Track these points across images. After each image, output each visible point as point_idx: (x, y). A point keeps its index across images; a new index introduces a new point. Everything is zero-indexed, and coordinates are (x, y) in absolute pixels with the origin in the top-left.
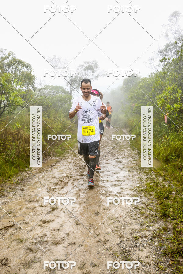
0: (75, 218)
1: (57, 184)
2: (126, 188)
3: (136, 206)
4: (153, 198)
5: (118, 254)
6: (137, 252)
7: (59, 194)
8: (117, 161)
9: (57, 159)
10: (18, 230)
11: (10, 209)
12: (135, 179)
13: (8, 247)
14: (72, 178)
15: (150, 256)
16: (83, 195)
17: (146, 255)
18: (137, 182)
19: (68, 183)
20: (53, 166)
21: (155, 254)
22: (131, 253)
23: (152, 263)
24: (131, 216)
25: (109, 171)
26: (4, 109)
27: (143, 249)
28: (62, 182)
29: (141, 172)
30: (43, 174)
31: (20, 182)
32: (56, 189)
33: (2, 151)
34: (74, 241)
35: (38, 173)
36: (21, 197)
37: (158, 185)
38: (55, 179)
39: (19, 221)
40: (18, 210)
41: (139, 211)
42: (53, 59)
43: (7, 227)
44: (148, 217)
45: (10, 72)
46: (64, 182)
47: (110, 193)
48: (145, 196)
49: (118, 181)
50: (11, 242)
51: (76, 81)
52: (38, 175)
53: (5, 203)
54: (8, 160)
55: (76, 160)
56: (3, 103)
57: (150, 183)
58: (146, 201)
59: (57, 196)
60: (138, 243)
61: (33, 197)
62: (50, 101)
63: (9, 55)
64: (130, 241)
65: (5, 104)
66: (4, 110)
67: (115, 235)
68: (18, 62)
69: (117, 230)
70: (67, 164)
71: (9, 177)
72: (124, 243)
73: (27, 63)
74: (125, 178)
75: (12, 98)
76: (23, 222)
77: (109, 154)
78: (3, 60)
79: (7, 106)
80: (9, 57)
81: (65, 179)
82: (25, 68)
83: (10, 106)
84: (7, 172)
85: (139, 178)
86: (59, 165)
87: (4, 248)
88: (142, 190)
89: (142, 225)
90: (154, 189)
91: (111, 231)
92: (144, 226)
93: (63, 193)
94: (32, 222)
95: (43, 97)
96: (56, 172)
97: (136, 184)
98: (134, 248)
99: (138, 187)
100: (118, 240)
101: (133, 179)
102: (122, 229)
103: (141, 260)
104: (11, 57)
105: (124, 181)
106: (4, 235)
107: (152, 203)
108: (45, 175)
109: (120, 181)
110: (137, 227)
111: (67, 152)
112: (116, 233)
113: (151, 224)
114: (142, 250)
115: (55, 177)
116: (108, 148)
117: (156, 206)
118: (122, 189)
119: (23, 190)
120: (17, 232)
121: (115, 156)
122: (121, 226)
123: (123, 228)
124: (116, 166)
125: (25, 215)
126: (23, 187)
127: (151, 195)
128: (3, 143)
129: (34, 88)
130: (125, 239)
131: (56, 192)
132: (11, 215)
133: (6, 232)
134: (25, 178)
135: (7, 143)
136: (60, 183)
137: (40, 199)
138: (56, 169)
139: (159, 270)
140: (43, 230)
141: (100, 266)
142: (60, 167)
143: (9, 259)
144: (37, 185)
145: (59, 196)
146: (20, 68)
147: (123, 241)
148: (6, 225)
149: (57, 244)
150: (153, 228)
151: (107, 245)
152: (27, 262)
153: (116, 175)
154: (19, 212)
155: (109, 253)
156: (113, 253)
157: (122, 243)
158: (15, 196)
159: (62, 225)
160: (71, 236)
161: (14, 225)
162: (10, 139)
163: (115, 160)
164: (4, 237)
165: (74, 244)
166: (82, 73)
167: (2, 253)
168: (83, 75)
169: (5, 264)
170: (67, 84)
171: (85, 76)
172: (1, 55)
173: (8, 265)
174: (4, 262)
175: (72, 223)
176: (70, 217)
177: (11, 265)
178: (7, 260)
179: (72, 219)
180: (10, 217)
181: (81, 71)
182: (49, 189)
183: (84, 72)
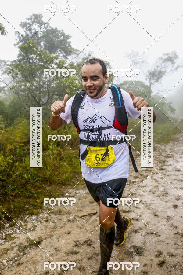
0: (153, 210)
1: (136, 177)
9: (137, 153)
13: (92, 232)
14: (151, 172)
16: (162, 188)
19: (147, 176)
28: (141, 175)
32: (135, 182)
34: (152, 231)
42: (131, 54)
43: (91, 214)
46: (143, 175)
50: (94, 227)
51: (155, 75)
55: (156, 154)
59: (136, 188)
63: (90, 55)
73: (106, 62)
81: (144, 173)
86: (139, 160)
93: (142, 186)
106: (88, 221)
131: (135, 184)
133: (90, 218)
136: (140, 176)
141: (177, 256)
143: (93, 241)
145: (138, 188)
148: (90, 212)
149: (136, 232)
159: (140, 216)
160: (150, 226)
161: (97, 212)
164: (88, 222)
165: (152, 233)
166: (161, 65)
167: (87, 236)
168: (162, 68)
169: (90, 245)
170: (146, 78)
171: (164, 68)
172: (82, 56)
173: (93, 246)
174: (88, 243)
175: (150, 214)
176: (149, 209)
177: (95, 246)
178: (91, 242)
179: (150, 210)
180: (93, 205)
181: (160, 63)
182: (129, 182)
183: (163, 64)
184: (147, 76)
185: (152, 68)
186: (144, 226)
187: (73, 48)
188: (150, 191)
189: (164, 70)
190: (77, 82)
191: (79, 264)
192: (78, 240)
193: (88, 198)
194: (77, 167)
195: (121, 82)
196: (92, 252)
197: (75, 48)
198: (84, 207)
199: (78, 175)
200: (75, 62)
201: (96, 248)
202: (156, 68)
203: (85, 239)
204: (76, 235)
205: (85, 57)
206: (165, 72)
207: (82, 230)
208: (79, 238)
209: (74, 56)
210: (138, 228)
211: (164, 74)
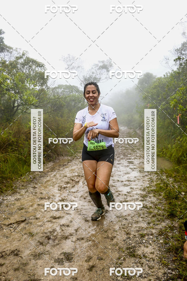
0: (84, 215)
1: (68, 183)
2: (136, 188)
3: (144, 206)
4: (162, 198)
5: (124, 250)
6: (143, 248)
7: (69, 192)
8: (129, 162)
9: (69, 158)
10: (29, 224)
11: (22, 205)
12: (146, 179)
13: (20, 240)
15: (155, 252)
17: (151, 251)
18: (148, 183)
19: (79, 182)
20: (65, 165)
21: (159, 251)
22: (137, 249)
23: (156, 259)
24: (139, 215)
25: (120, 172)
26: (18, 108)
27: (149, 246)
28: (73, 180)
29: (152, 173)
30: (55, 173)
31: (33, 180)
33: (15, 149)
34: (82, 236)
35: (50, 172)
36: (32, 194)
37: (168, 186)
38: (66, 178)
39: (30, 217)
40: (30, 206)
41: (147, 210)
42: (67, 58)
43: (19, 221)
44: (155, 216)
45: (24, 71)
46: (75, 181)
47: (120, 193)
48: (154, 196)
49: (129, 181)
52: (50, 173)
53: (18, 200)
54: (21, 158)
56: (16, 102)
57: (160, 184)
58: (154, 201)
59: (67, 194)
60: (144, 240)
61: (44, 194)
62: (63, 101)
63: (23, 55)
64: (136, 237)
65: (19, 103)
66: (17, 110)
67: (123, 232)
68: (32, 62)
69: (124, 227)
70: (78, 163)
71: (21, 175)
72: (131, 240)
73: (41, 63)
74: (136, 178)
75: (26, 97)
76: (34, 217)
77: (121, 155)
78: (18, 60)
79: (21, 105)
80: (23, 57)
81: (76, 179)
82: (38, 67)
83: (24, 105)
84: (19, 170)
85: (149, 178)
86: (70, 165)
87: (16, 240)
88: (152, 190)
89: (149, 223)
90: (163, 190)
91: (119, 228)
92: (151, 225)
94: (43, 217)
95: (57, 97)
96: (67, 171)
97: (147, 184)
98: (140, 245)
99: (148, 187)
100: (125, 237)
101: (144, 179)
102: (129, 227)
103: (145, 255)
104: (25, 56)
105: (135, 181)
106: (16, 229)
107: (160, 203)
108: (56, 174)
109: (131, 181)
110: (144, 225)
111: (79, 152)
112: (123, 230)
113: (158, 223)
114: (147, 247)
115: (66, 176)
116: (120, 148)
117: (164, 206)
118: (132, 189)
119: (35, 188)
120: (28, 227)
121: (127, 157)
122: (129, 224)
123: (130, 225)
124: (128, 166)
125: (36, 211)
126: (35, 185)
127: (160, 195)
128: (16, 142)
129: (47, 87)
130: (132, 236)
131: (66, 190)
132: (23, 211)
133: (18, 226)
134: (37, 176)
135: (20, 142)
136: (71, 181)
137: (51, 197)
138: (67, 169)
139: (162, 265)
140: (53, 225)
141: (106, 259)
142: (72, 167)
143: (20, 250)
144: (49, 183)
145: (70, 194)
146: (34, 67)
147: (130, 238)
148: (18, 220)
149: (66, 238)
150: (160, 227)
151: (114, 241)
152: (37, 254)
153: (127, 175)
154: (31, 208)
155: (116, 248)
156: (120, 248)
157: (128, 240)
158: (27, 193)
159: (71, 222)
160: (80, 231)
161: (26, 220)
162: (23, 138)
163: (127, 161)
164: (16, 230)
165: (83, 239)
166: (97, 72)
167: (14, 245)
168: (97, 74)
169: (17, 255)
170: (81, 83)
171: (99, 75)
172: (15, 54)
173: (20, 255)
174: (16, 253)
175: (81, 220)
176: (80, 214)
177: (22, 256)
178: (19, 251)
179: (81, 216)
180: (21, 212)
181: (96, 70)
182: (60, 187)
183: (99, 71)
184: (82, 81)
185: (87, 74)
186: (75, 232)
187: (6, 45)
188: (81, 197)
189: (99, 77)
190: (9, 81)
191: (4, 277)
192: (4, 250)
193: (16, 205)
194: (5, 172)
195: (56, 85)
196: (20, 263)
197: (8, 45)
198: (11, 214)
199: (7, 180)
200: (7, 60)
201: (24, 258)
202: (92, 74)
203: (12, 249)
204: (2, 245)
205: (18, 56)
206: (100, 79)
207: (9, 239)
208: (5, 249)
209: (6, 53)
210: (69, 234)
211: (99, 81)
